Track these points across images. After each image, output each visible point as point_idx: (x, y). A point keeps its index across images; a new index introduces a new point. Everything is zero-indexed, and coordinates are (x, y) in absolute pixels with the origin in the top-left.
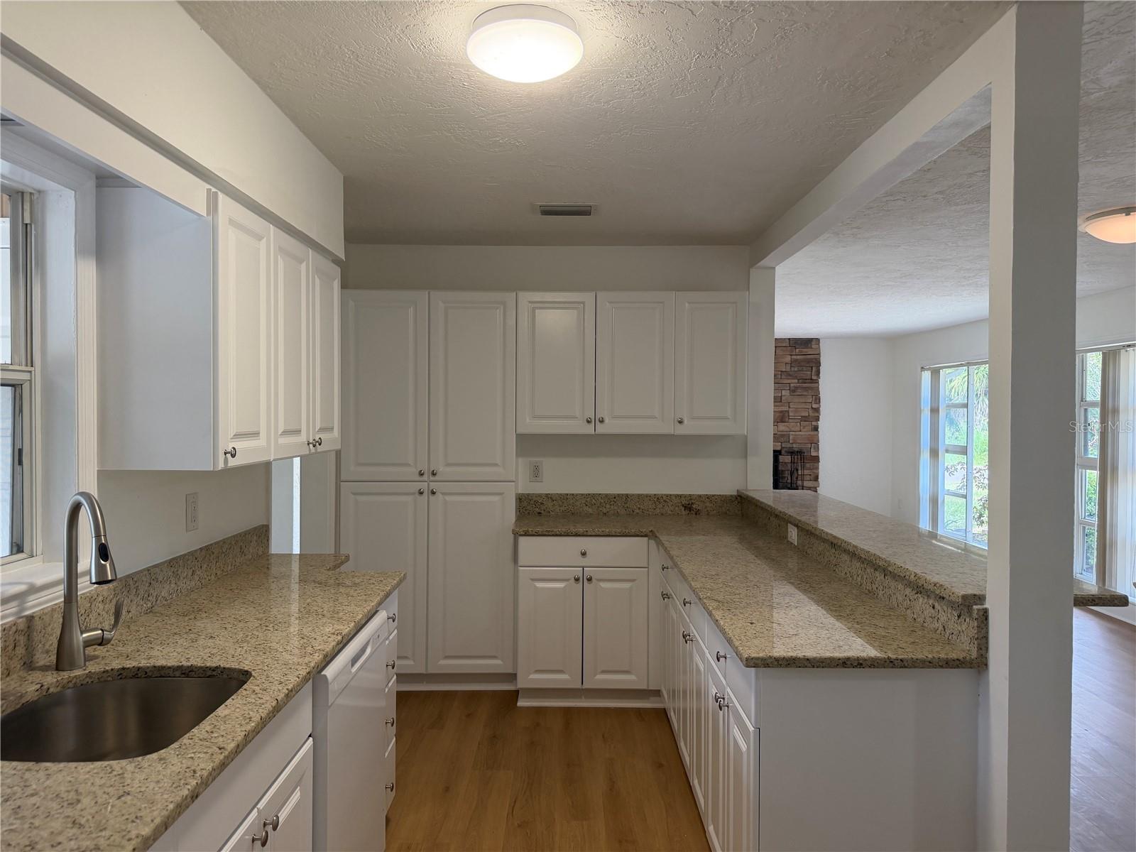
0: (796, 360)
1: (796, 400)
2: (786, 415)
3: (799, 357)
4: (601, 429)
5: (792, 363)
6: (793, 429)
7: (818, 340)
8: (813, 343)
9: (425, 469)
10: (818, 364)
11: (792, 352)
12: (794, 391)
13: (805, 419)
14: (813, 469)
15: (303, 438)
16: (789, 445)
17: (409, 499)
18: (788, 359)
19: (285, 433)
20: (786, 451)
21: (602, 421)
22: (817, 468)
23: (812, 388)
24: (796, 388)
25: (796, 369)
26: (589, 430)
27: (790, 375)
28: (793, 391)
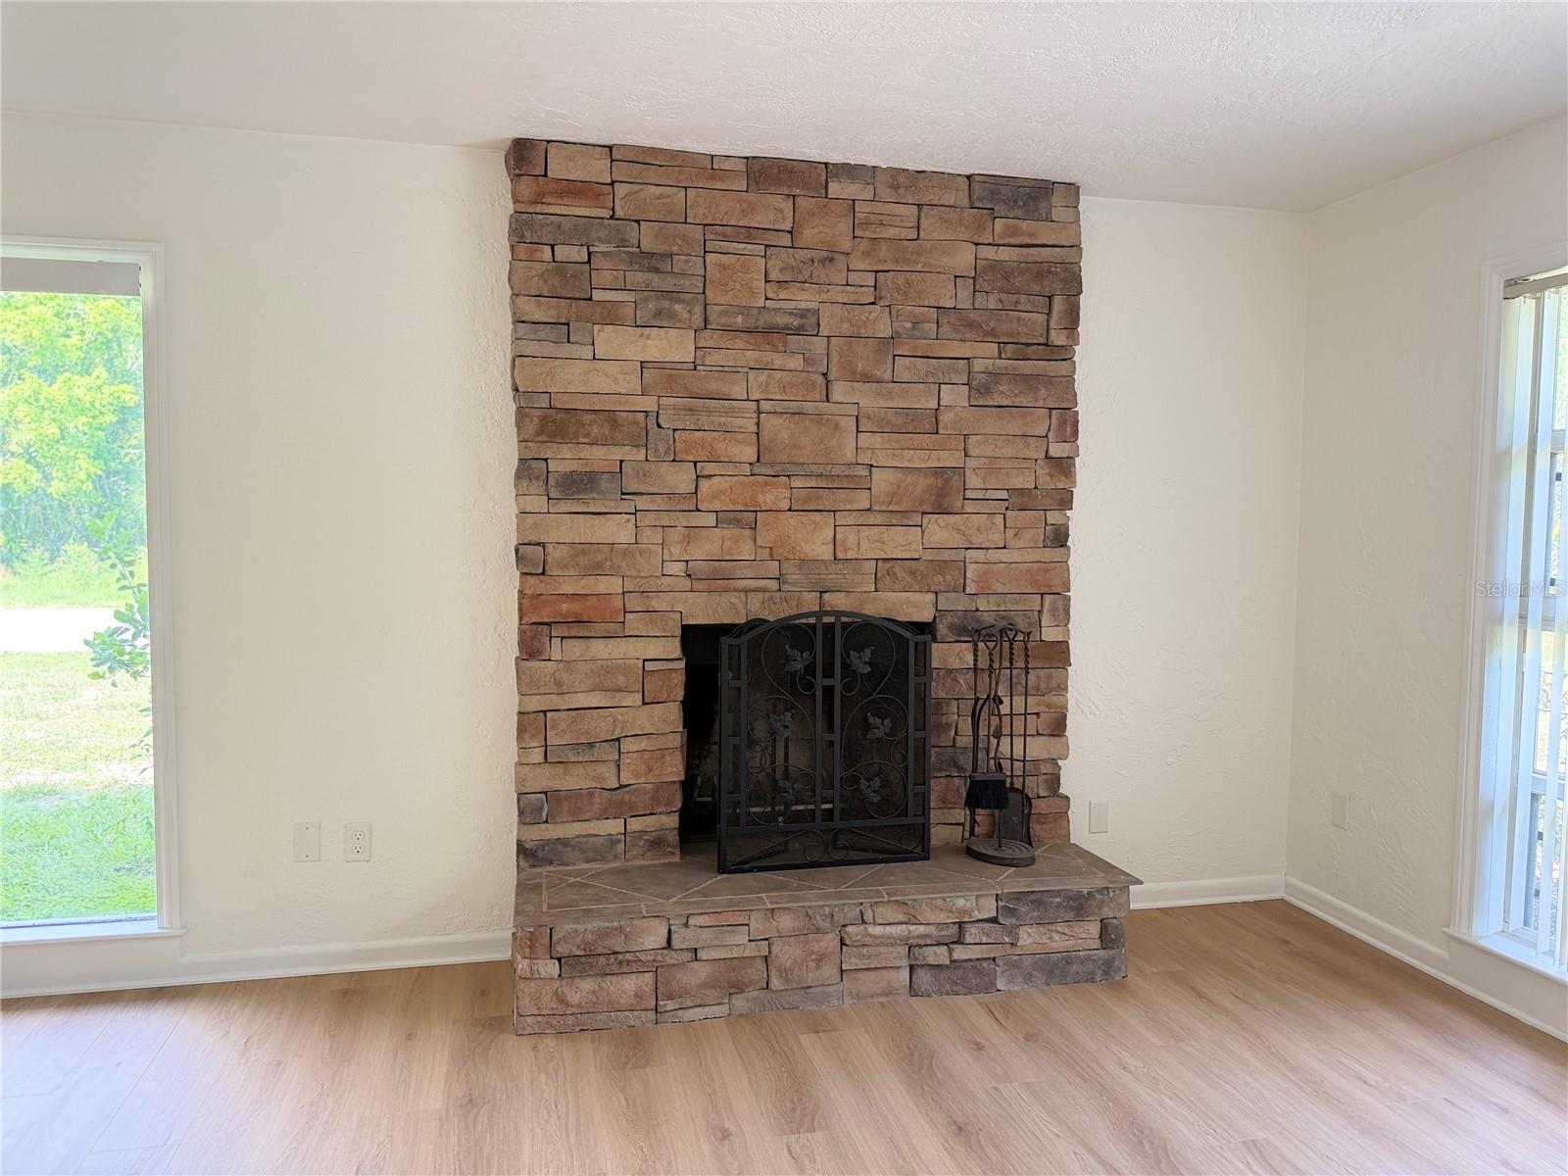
0: (993, 266)
1: (992, 424)
2: (956, 482)
3: (1004, 254)
5: (981, 276)
6: (977, 541)
7: (1072, 190)
8: (1057, 199)
10: (1073, 285)
11: (980, 228)
12: (985, 390)
13: (1022, 500)
14: (1049, 691)
16: (962, 603)
18: (963, 259)
20: (952, 627)
22: (1062, 688)
23: (1049, 380)
24: (994, 375)
25: (992, 302)
27: (970, 325)
28: (980, 389)
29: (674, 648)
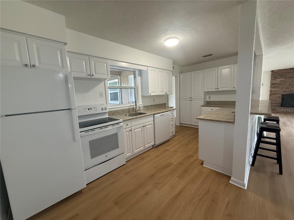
4: (218, 90)
9: (190, 97)
15: (164, 93)
17: (188, 101)
19: (160, 92)
21: (218, 89)
26: (216, 90)
29: (281, 96)
